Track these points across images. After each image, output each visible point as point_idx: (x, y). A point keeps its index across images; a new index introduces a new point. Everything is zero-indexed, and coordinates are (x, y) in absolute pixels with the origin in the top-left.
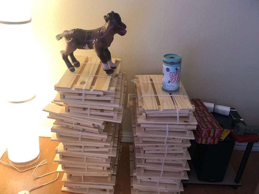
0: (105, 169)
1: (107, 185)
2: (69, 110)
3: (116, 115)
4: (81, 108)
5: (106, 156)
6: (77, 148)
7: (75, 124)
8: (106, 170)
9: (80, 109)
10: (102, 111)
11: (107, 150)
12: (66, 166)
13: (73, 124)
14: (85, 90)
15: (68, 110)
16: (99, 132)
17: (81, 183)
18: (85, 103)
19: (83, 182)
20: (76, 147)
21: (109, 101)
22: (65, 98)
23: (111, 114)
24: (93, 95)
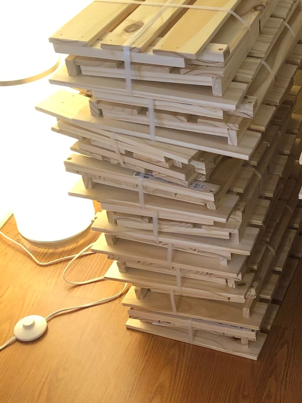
0: (231, 284)
1: (241, 328)
2: (101, 111)
3: (234, 134)
4: (134, 107)
5: (226, 251)
6: (142, 221)
7: (121, 154)
8: (234, 287)
9: (130, 110)
10: (192, 118)
11: (224, 234)
12: (129, 265)
13: (114, 152)
14: (131, 49)
15: (98, 112)
16: (187, 183)
17: (171, 313)
18: (134, 91)
19: (174, 312)
20: (139, 219)
21: (206, 90)
22: (83, 73)
23: (221, 130)
24: (156, 68)
